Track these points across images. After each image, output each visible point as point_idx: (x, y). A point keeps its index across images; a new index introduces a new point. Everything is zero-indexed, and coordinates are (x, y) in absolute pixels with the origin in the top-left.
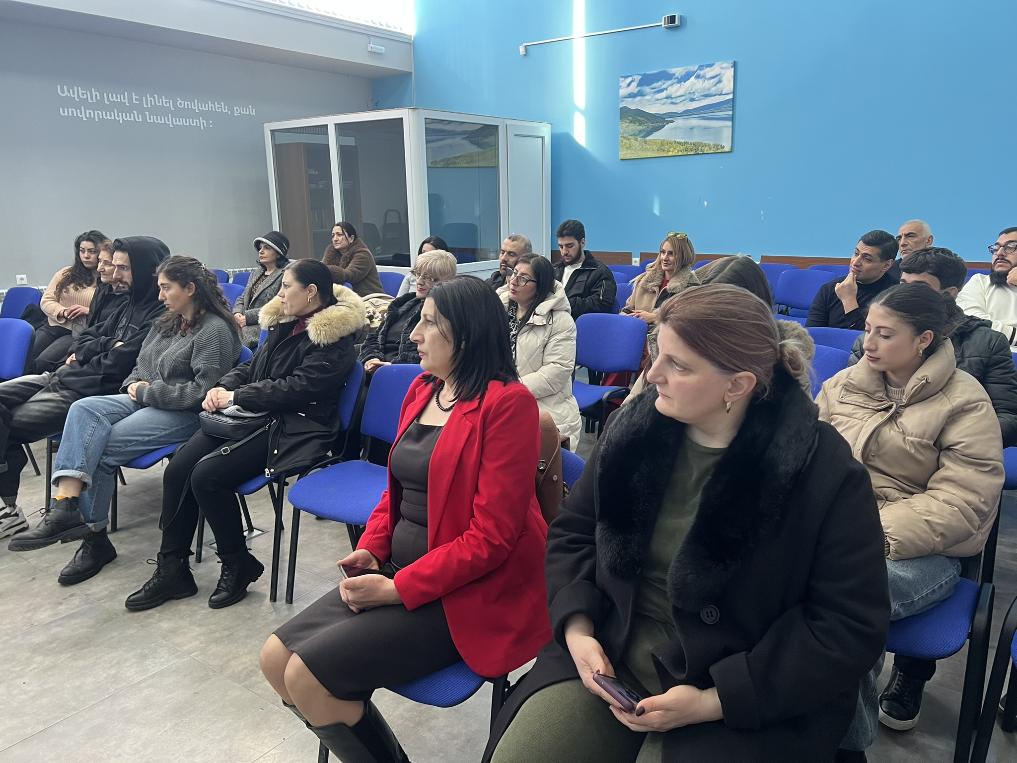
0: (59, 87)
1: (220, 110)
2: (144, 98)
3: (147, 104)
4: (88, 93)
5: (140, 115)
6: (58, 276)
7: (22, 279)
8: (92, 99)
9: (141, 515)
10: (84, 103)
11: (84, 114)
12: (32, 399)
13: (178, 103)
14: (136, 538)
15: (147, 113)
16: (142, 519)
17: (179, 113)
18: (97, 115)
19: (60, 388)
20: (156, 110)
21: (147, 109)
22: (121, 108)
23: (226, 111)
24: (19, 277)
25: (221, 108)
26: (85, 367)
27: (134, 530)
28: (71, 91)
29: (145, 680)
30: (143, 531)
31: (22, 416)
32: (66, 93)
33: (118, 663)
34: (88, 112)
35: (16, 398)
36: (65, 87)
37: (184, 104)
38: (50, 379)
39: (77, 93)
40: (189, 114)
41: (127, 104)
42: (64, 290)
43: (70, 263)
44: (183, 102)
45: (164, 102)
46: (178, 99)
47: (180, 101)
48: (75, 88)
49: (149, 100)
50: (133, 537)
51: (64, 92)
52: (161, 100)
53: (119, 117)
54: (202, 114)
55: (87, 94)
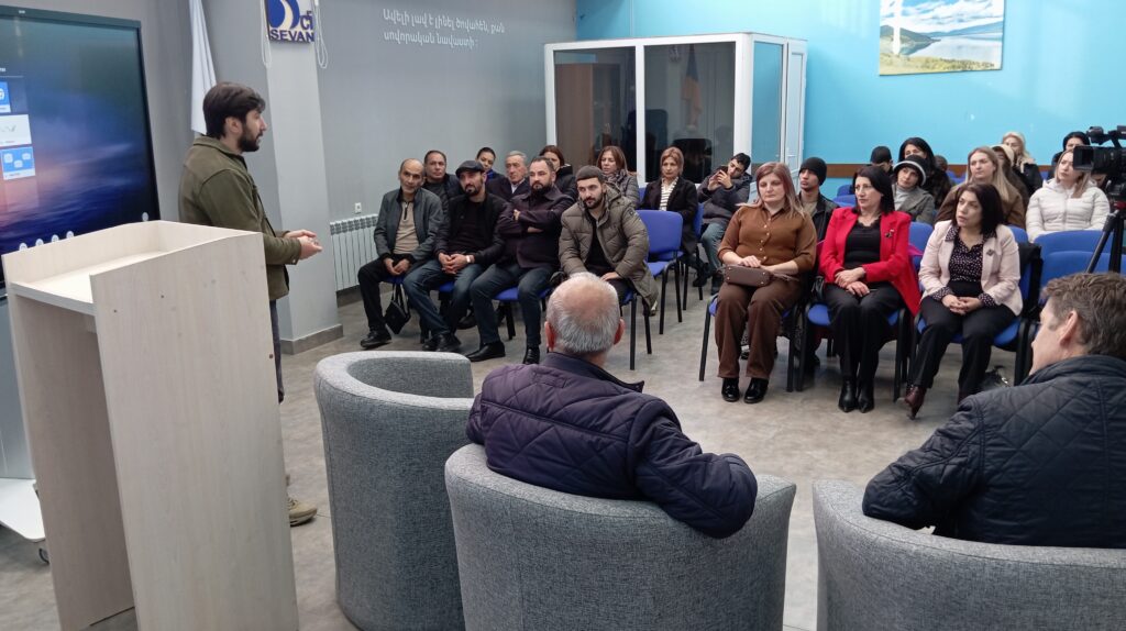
0: (385, 10)
1: (482, 29)
2: (436, 19)
3: (438, 25)
4: (403, 15)
5: (433, 37)
7: (358, 207)
8: (404, 22)
10: (399, 27)
11: (399, 37)
13: (457, 23)
15: (438, 34)
17: (458, 33)
18: (407, 37)
20: (445, 32)
21: (437, 30)
22: (422, 30)
23: (486, 30)
24: (357, 204)
25: (483, 26)
28: (392, 14)
32: (389, 16)
34: (401, 35)
37: (460, 23)
39: (395, 16)
40: (464, 34)
41: (426, 26)
45: (448, 22)
49: (439, 21)
52: (446, 20)
53: (420, 39)
54: (472, 33)
55: (401, 17)
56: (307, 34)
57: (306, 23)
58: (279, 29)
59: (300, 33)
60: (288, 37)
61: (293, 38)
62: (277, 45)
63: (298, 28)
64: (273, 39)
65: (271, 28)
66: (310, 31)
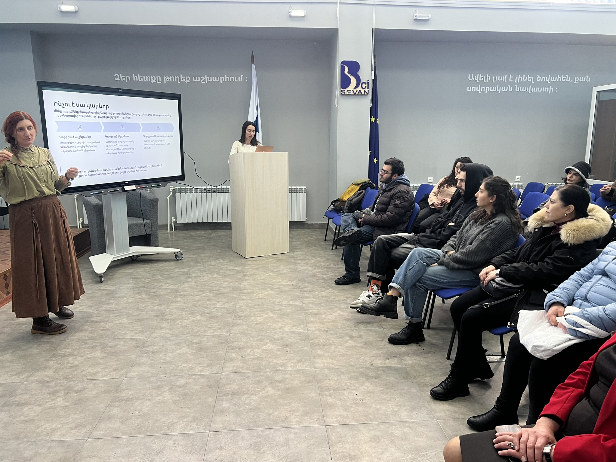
0: (469, 75)
1: (565, 80)
2: (516, 77)
3: (517, 81)
4: (485, 77)
5: (512, 88)
6: (441, 181)
7: (430, 179)
8: (486, 81)
9: (445, 324)
10: (482, 83)
11: (480, 89)
12: (402, 246)
13: (538, 78)
14: (437, 336)
15: (516, 86)
16: (445, 326)
17: (537, 84)
18: (487, 89)
19: (416, 242)
20: (522, 84)
21: (517, 84)
22: (502, 84)
23: (569, 81)
24: (429, 178)
25: (566, 79)
26: (433, 234)
27: (438, 331)
28: (475, 77)
29: (409, 422)
30: (442, 333)
31: (395, 253)
32: (473, 78)
33: (400, 405)
34: (482, 88)
35: (394, 243)
36: (473, 75)
37: (541, 78)
38: (413, 237)
39: (479, 78)
40: (544, 84)
41: (505, 82)
42: (442, 187)
43: (448, 173)
44: (540, 78)
45: (529, 78)
46: (538, 76)
47: (539, 77)
48: (478, 75)
49: (519, 78)
50: (436, 335)
51: (471, 78)
52: (526, 77)
53: (499, 90)
54: (552, 84)
55: (483, 78)
56: (365, 91)
57: (364, 86)
58: (346, 90)
59: (360, 91)
60: (352, 93)
61: (355, 94)
62: (344, 97)
63: (359, 88)
64: (343, 95)
65: (341, 89)
66: (366, 90)
